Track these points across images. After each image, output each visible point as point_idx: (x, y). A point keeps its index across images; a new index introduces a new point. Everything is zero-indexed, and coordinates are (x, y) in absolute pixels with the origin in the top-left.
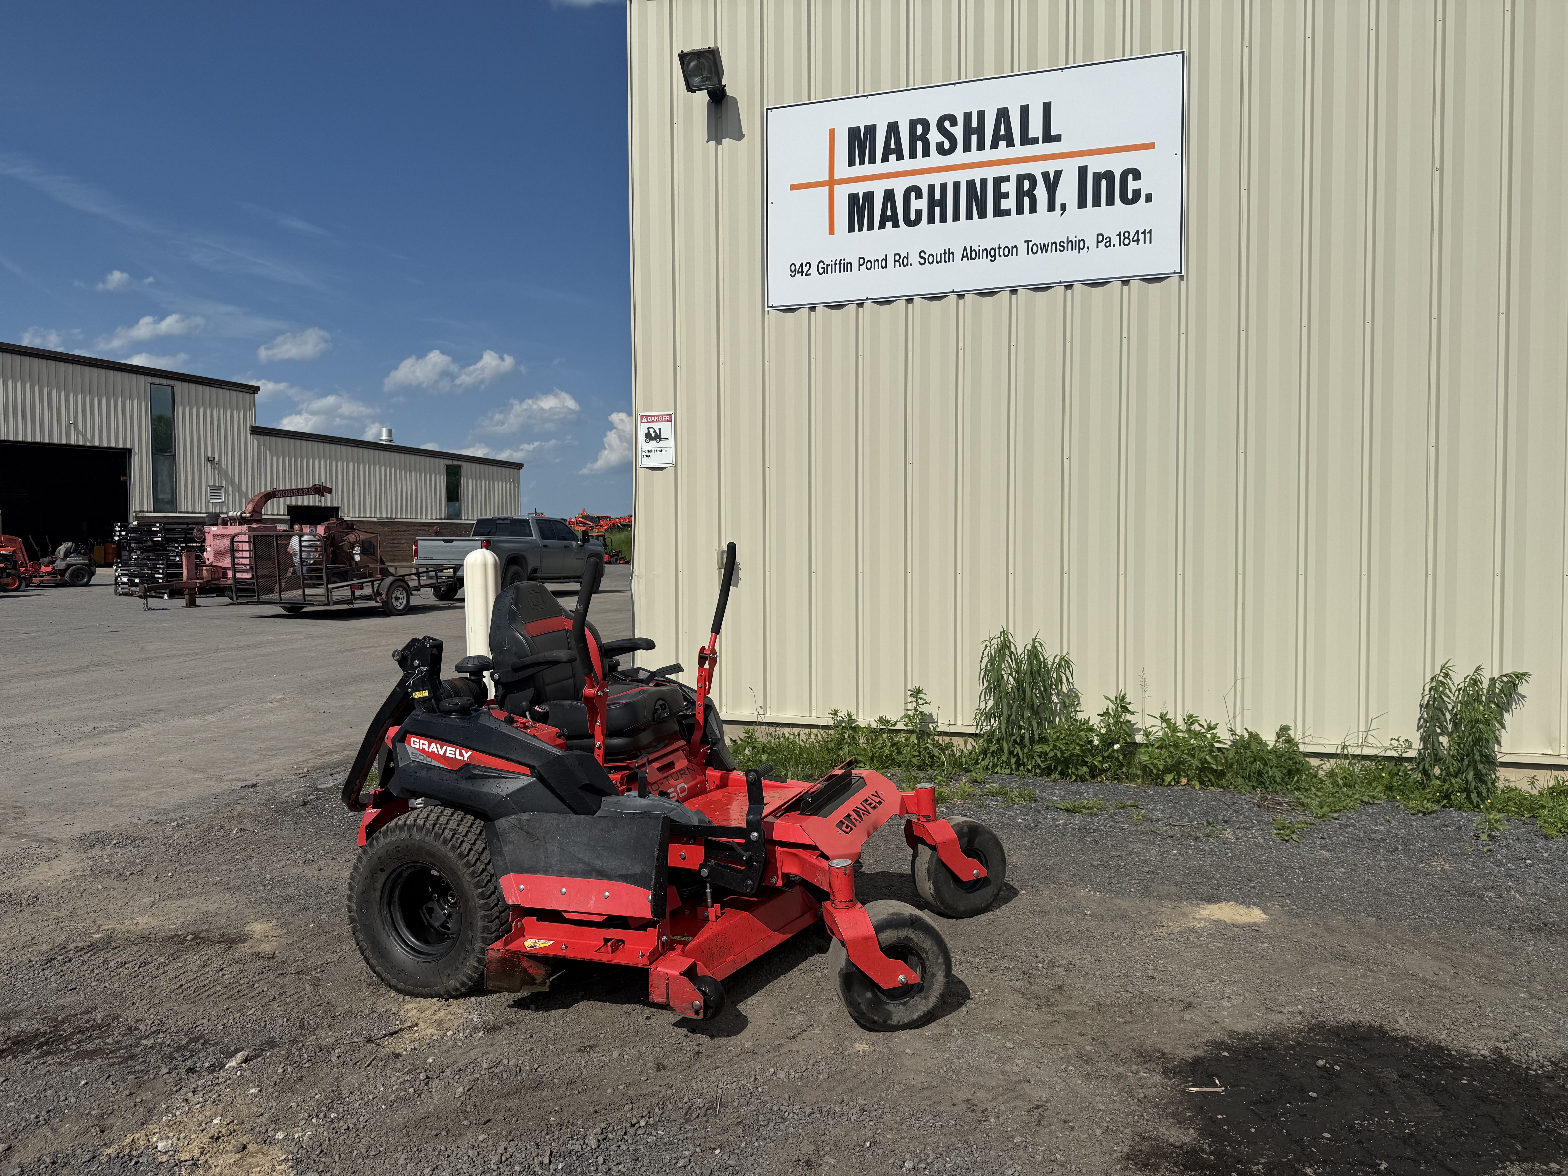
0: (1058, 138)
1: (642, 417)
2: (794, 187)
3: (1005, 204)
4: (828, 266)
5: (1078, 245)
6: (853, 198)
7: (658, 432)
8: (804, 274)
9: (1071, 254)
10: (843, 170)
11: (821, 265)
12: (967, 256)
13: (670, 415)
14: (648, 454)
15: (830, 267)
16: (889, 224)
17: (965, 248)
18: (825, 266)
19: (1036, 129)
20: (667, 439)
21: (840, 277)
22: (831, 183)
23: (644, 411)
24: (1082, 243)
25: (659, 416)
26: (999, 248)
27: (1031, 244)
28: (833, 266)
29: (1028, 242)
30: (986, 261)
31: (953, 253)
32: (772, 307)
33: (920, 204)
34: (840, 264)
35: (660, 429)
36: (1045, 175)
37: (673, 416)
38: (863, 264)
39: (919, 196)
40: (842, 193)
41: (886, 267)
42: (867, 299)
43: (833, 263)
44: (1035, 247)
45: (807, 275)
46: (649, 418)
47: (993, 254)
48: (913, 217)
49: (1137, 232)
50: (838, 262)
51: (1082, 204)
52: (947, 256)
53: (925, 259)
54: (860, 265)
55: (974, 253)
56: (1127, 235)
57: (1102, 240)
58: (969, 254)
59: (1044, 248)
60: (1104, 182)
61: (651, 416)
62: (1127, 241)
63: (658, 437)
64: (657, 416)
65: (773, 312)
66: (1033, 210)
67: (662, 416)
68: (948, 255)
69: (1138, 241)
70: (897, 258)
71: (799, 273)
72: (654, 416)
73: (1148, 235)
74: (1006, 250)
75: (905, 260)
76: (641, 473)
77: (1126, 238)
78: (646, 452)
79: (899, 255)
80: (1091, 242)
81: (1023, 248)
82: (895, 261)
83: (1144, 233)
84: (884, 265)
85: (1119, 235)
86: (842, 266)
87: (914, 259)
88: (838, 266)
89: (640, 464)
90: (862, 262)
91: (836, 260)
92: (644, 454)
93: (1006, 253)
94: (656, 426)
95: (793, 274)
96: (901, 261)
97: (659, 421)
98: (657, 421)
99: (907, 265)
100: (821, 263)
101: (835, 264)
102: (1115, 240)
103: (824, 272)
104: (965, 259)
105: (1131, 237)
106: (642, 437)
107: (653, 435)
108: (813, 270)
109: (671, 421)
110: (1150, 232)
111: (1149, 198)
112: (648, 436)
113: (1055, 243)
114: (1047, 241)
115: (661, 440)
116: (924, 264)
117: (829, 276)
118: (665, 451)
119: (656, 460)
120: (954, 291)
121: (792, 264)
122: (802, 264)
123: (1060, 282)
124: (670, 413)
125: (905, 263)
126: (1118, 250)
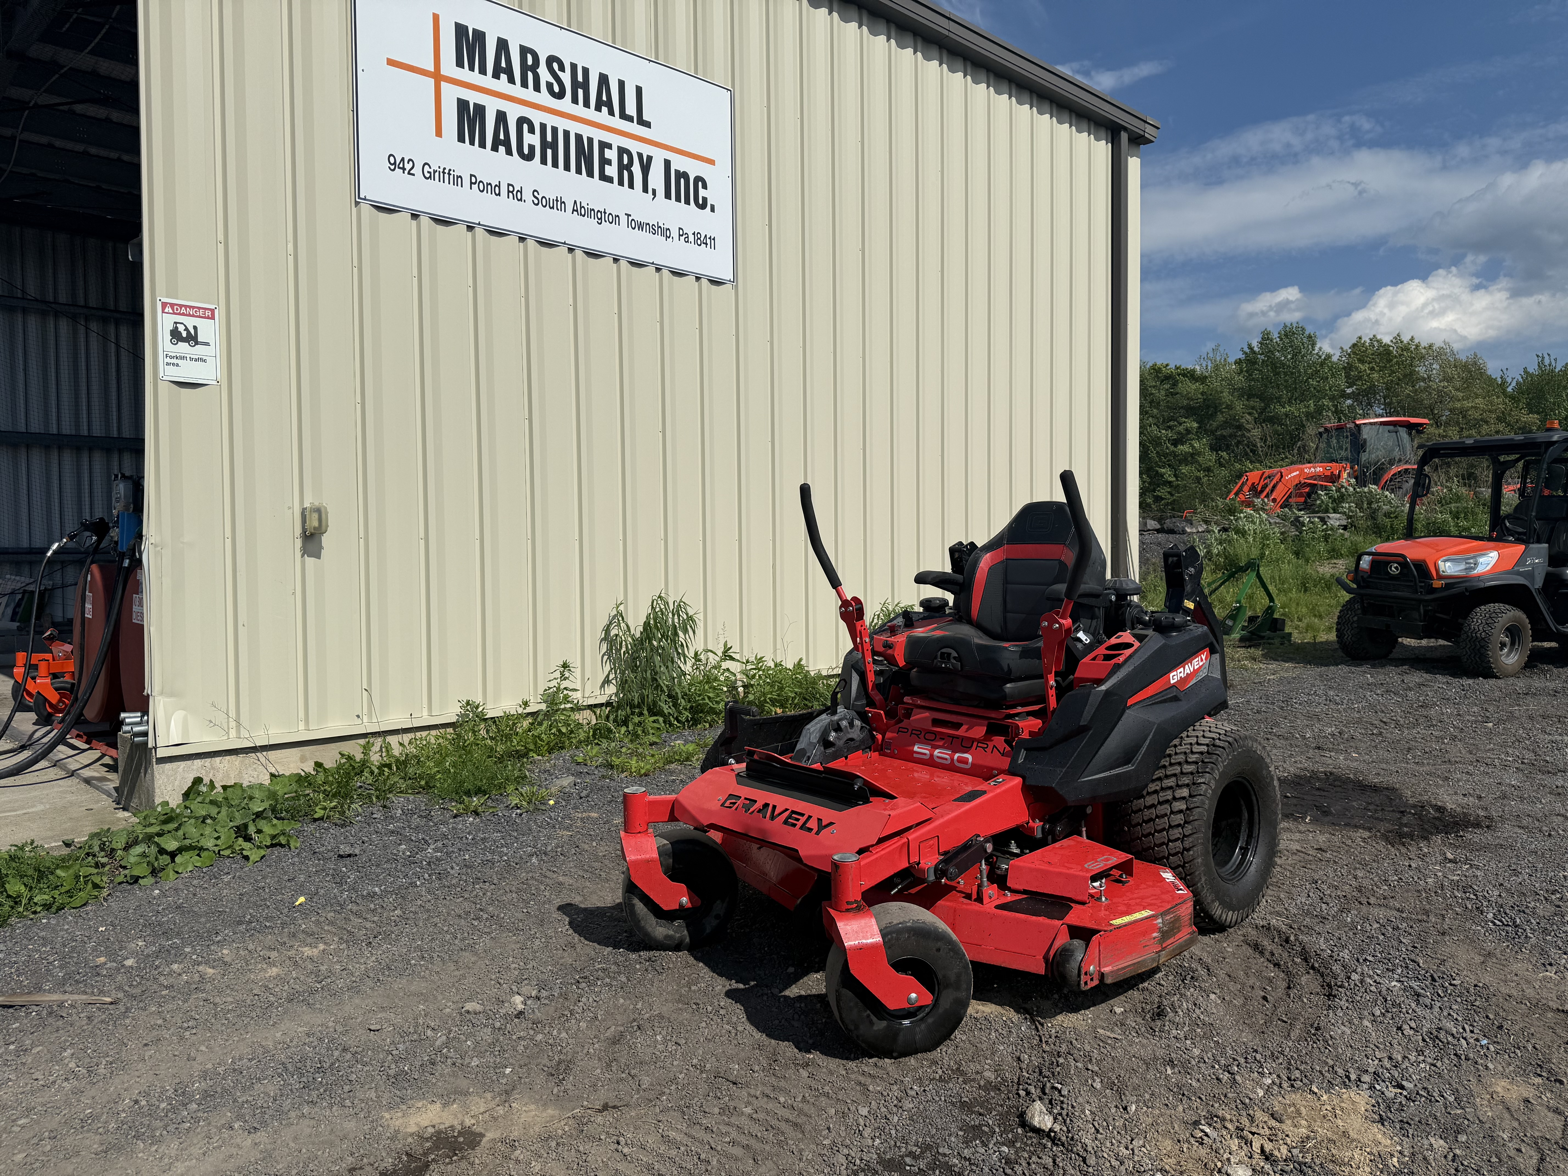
1: (164, 305)
2: (391, 62)
4: (435, 172)
5: (666, 233)
6: (462, 105)
7: (192, 332)
8: (406, 172)
9: (660, 240)
10: (449, 67)
11: (427, 168)
12: (577, 211)
13: (212, 311)
14: (175, 361)
15: (437, 174)
16: (502, 149)
17: (575, 202)
18: (432, 171)
20: (207, 344)
21: (446, 188)
22: (437, 77)
23: (167, 297)
24: (668, 232)
25: (194, 307)
26: (605, 213)
27: (630, 218)
28: (442, 175)
29: (629, 215)
30: (592, 221)
31: (564, 203)
32: (365, 199)
33: (532, 139)
34: (449, 174)
35: (195, 328)
37: (216, 312)
38: (475, 183)
39: (532, 130)
40: (451, 95)
41: (499, 195)
42: (479, 224)
43: (441, 170)
44: (633, 222)
45: (409, 173)
46: (176, 308)
47: (601, 217)
48: (526, 151)
49: (707, 236)
50: (446, 171)
51: (668, 196)
53: (539, 200)
54: (471, 183)
55: (583, 210)
56: (699, 236)
57: (682, 233)
58: (579, 209)
59: (641, 226)
60: (682, 180)
61: (181, 306)
62: (699, 242)
63: (192, 338)
64: (190, 307)
65: (365, 207)
66: (631, 186)
67: (199, 308)
68: (558, 204)
69: (706, 244)
70: (511, 189)
71: (399, 168)
72: (186, 307)
73: (713, 242)
74: (610, 217)
75: (519, 194)
76: (164, 389)
77: (699, 239)
78: (171, 357)
79: (513, 186)
80: (675, 234)
81: (624, 219)
82: (509, 191)
83: (710, 238)
84: (497, 192)
85: (694, 234)
86: (451, 177)
87: (528, 195)
88: (446, 176)
89: (161, 374)
91: (444, 169)
92: (168, 360)
93: (610, 220)
94: (190, 322)
95: (392, 167)
96: (515, 193)
97: (193, 316)
98: (189, 315)
99: (521, 200)
100: (426, 166)
101: (444, 173)
102: (691, 238)
103: (430, 177)
104: (575, 213)
105: (702, 239)
106: (164, 334)
107: (184, 334)
108: (417, 170)
109: (213, 318)
110: (714, 239)
111: (713, 209)
112: (175, 334)
113: (649, 224)
114: (643, 220)
115: (197, 343)
116: (537, 204)
117: (434, 184)
118: (205, 361)
119: (188, 372)
120: (565, 243)
121: (391, 155)
122: (403, 159)
123: (653, 263)
124: (213, 307)
125: (519, 198)
126: (693, 248)
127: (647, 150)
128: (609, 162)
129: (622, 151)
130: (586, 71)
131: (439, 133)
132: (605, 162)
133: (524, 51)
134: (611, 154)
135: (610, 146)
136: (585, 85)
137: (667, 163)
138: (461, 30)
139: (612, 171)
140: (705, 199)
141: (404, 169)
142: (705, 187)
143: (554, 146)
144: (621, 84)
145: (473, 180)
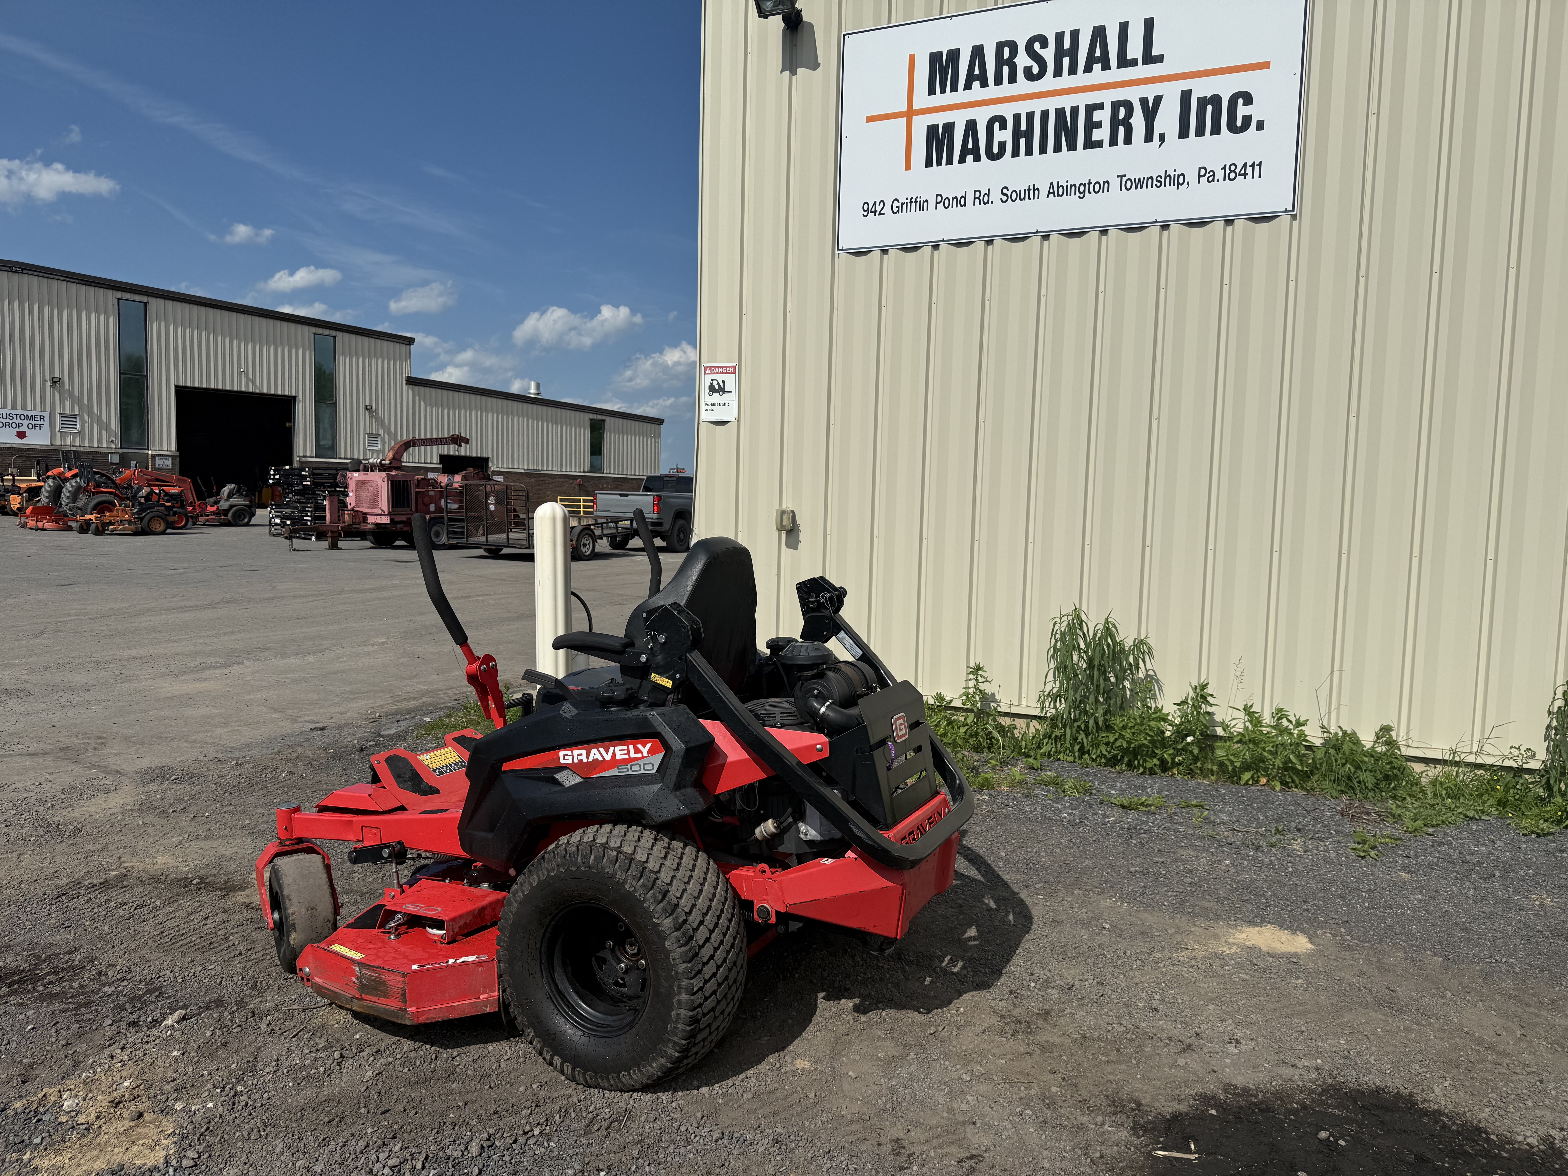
0: (1160, 59)
1: (706, 368)
2: (870, 119)
3: (1097, 135)
4: (902, 204)
5: (1178, 180)
6: (932, 130)
7: (722, 384)
8: (877, 214)
9: (1169, 190)
11: (896, 203)
12: (1053, 193)
13: (734, 367)
14: (710, 407)
15: (904, 206)
16: (970, 158)
17: (1052, 184)
18: (900, 205)
19: (1135, 50)
20: (730, 392)
21: (915, 216)
22: (910, 113)
23: (709, 363)
24: (1181, 178)
25: (723, 367)
26: (1090, 183)
27: (1124, 179)
28: (908, 205)
29: (1121, 177)
30: (1074, 198)
31: (1038, 189)
32: (843, 250)
33: (1004, 136)
34: (916, 202)
35: (723, 382)
36: (1144, 101)
37: (737, 367)
38: (940, 202)
39: (1003, 127)
40: (920, 125)
41: (965, 205)
42: (943, 241)
43: (909, 201)
44: (1129, 182)
45: (880, 214)
46: (712, 370)
47: (1082, 190)
48: (996, 150)
49: (1245, 165)
50: (913, 200)
51: (1184, 133)
52: (1032, 192)
53: (1007, 196)
54: (937, 203)
55: (1061, 189)
56: (1233, 168)
57: (1205, 174)
58: (1055, 191)
59: (1139, 184)
60: (1209, 108)
61: (715, 367)
62: (1232, 175)
63: (721, 390)
64: (721, 367)
65: (844, 256)
66: (1128, 140)
67: (726, 367)
69: (1245, 174)
70: (977, 194)
71: (871, 212)
72: (718, 367)
73: (1257, 169)
74: (1097, 186)
75: (986, 197)
76: (704, 428)
77: (1232, 172)
78: (709, 405)
79: (979, 191)
80: (1192, 177)
81: (1115, 183)
82: (975, 198)
83: (1253, 165)
84: (963, 203)
85: (1224, 168)
86: (918, 204)
87: (996, 196)
88: (913, 204)
89: (703, 418)
90: (940, 199)
91: (912, 198)
92: (707, 407)
93: (1097, 190)
94: (720, 378)
95: (866, 214)
96: (982, 198)
97: (723, 373)
98: (721, 373)
99: (988, 202)
101: (911, 202)
102: (1219, 174)
103: (898, 211)
104: (1051, 196)
105: (1237, 171)
106: (705, 389)
107: (717, 387)
108: (887, 210)
109: (735, 373)
110: (1260, 165)
111: (1260, 126)
112: (712, 389)
113: (1152, 178)
114: (1142, 175)
115: (724, 392)
116: (1006, 201)
117: (904, 215)
118: (728, 405)
119: (719, 414)
120: (1038, 232)
121: (866, 203)
122: (875, 203)
123: (1156, 222)
124: (734, 364)
125: (986, 201)
126: (1222, 186)
127: (1150, 92)
128: (1099, 125)
129: (1116, 106)
130: (1075, 34)
131: (908, 167)
132: (1092, 125)
133: (1000, 46)
134: (1103, 116)
135: (1100, 106)
136: (1073, 50)
137: (1186, 95)
138: (935, 58)
139: (1101, 134)
140: (1247, 119)
142: (1247, 102)
143: (1029, 132)
144: (1124, 28)
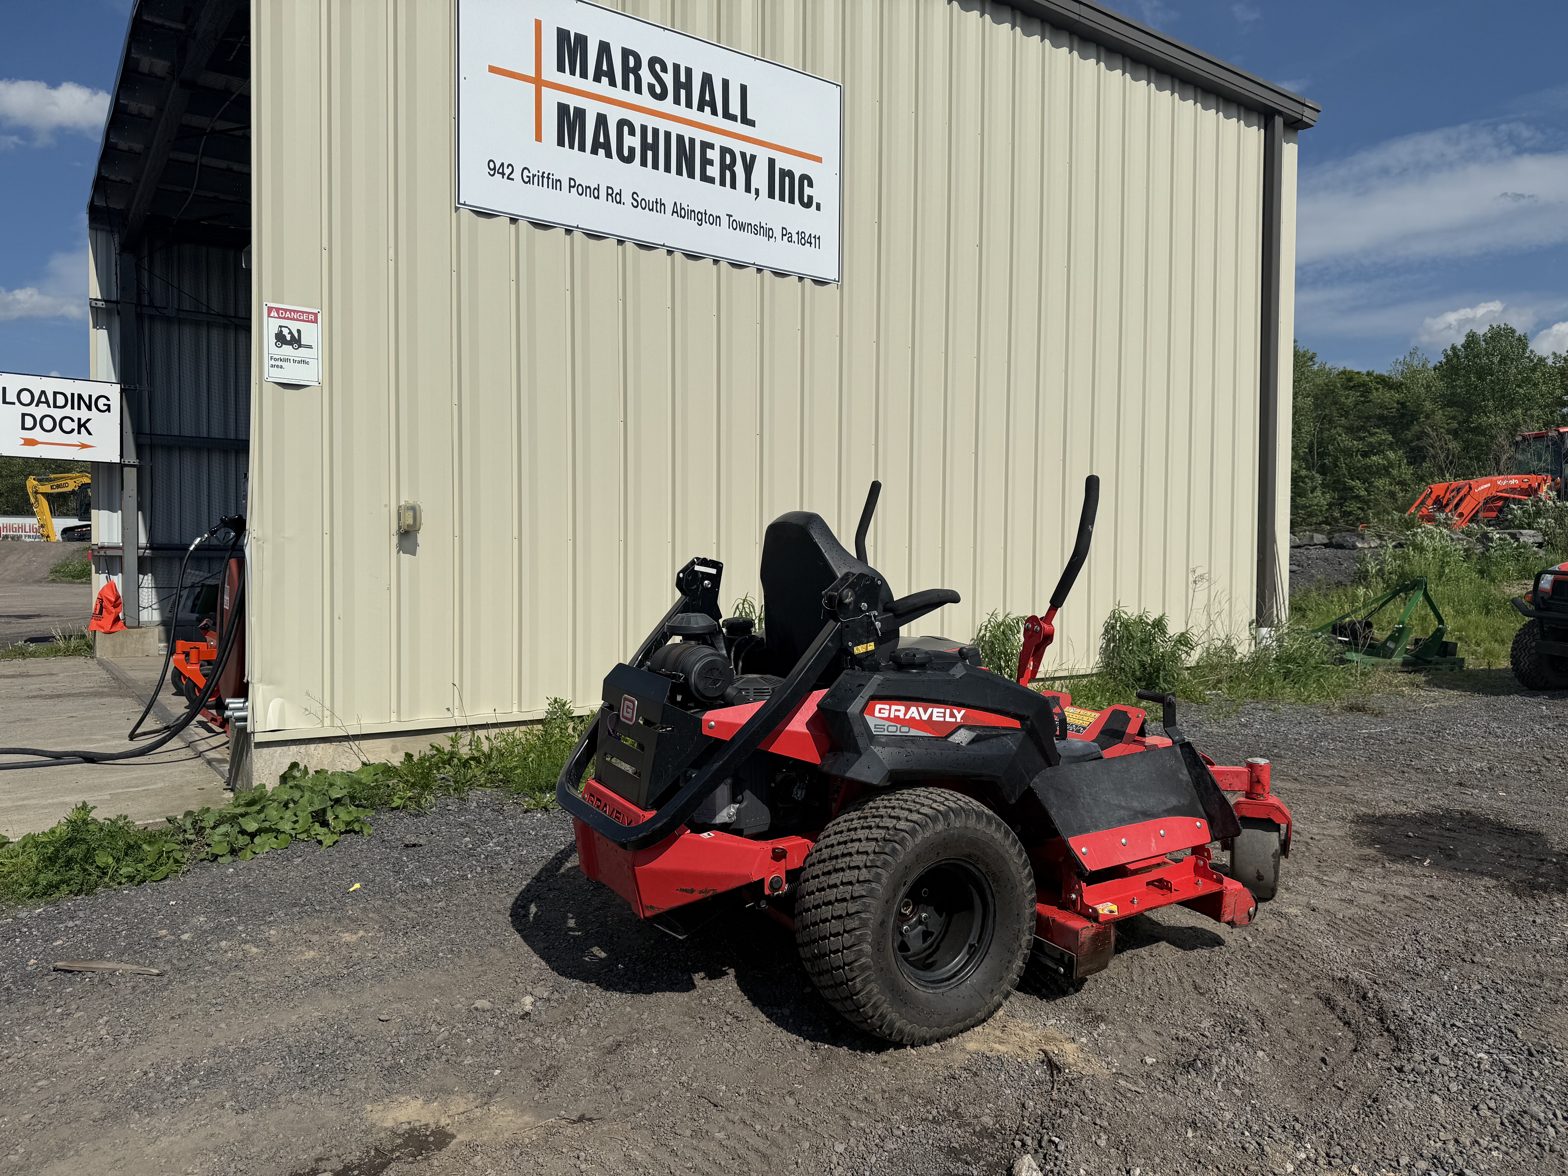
0: (752, 123)
1: (270, 309)
4: (534, 176)
5: (768, 233)
7: (296, 335)
8: (506, 177)
9: (762, 239)
10: (550, 72)
11: (526, 173)
12: (677, 212)
13: (316, 315)
14: (279, 363)
15: (536, 178)
16: (601, 152)
17: (675, 203)
18: (531, 175)
19: (735, 108)
20: (310, 347)
21: (547, 193)
22: (538, 82)
23: (273, 302)
24: (771, 232)
25: (298, 312)
26: (706, 214)
27: (732, 219)
28: (541, 179)
29: (730, 216)
30: (694, 223)
31: (664, 204)
32: (464, 204)
33: (632, 141)
34: (548, 178)
35: (299, 331)
36: (743, 155)
37: (319, 316)
38: (574, 187)
40: (551, 99)
41: (598, 197)
42: (577, 227)
43: (540, 174)
45: (508, 178)
46: (281, 313)
47: (702, 218)
48: (626, 153)
49: (811, 235)
50: (546, 175)
53: (638, 203)
54: (570, 187)
55: (683, 211)
56: (803, 235)
57: (785, 233)
58: (679, 211)
59: (742, 227)
60: (787, 179)
61: (286, 310)
62: (803, 241)
63: (296, 341)
64: (294, 311)
65: (465, 212)
66: (733, 186)
67: (303, 312)
68: (658, 206)
69: (811, 243)
70: (610, 191)
71: (499, 173)
72: (290, 311)
73: (817, 241)
74: (711, 218)
75: (618, 196)
76: (269, 390)
78: (276, 360)
79: (612, 188)
80: (777, 233)
81: (725, 220)
82: (608, 194)
83: (815, 237)
84: (596, 195)
85: (798, 233)
86: (550, 181)
87: (627, 198)
88: (545, 180)
89: (266, 376)
90: (573, 184)
91: (544, 173)
92: (273, 362)
93: (711, 221)
94: (294, 326)
95: (492, 172)
96: (615, 196)
97: (297, 320)
98: (294, 319)
99: (620, 202)
100: (526, 171)
101: (543, 177)
102: (795, 237)
103: (529, 181)
104: (675, 214)
105: (807, 238)
107: (288, 337)
108: (516, 175)
109: (316, 322)
110: (819, 238)
111: (818, 208)
113: (751, 224)
114: (745, 220)
115: (300, 346)
116: (636, 207)
117: (533, 188)
118: (307, 363)
119: (290, 375)
120: (664, 245)
121: (493, 161)
122: (502, 165)
123: (754, 264)
124: (316, 311)
125: (618, 200)
126: (797, 246)
127: (750, 149)
128: (711, 163)
129: (724, 151)
130: (689, 71)
131: (539, 138)
132: (706, 162)
133: (626, 53)
134: (713, 155)
135: (712, 146)
136: (688, 86)
137: (772, 162)
138: (562, 35)
139: (713, 171)
140: (810, 198)
141: (503, 174)
142: (811, 185)
143: (655, 147)
144: (726, 84)
145: (572, 183)
